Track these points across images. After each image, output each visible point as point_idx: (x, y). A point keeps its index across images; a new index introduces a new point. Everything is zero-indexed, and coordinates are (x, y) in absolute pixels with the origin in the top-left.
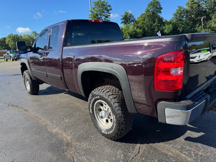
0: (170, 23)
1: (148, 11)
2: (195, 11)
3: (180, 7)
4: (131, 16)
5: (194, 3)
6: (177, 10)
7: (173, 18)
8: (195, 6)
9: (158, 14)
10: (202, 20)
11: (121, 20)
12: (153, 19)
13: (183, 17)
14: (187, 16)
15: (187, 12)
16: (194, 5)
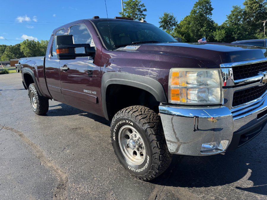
0: (223, 27)
1: (195, 12)
2: (255, 13)
3: (236, 8)
4: (171, 17)
5: (254, 3)
6: (232, 11)
7: (227, 21)
8: (256, 6)
9: (207, 16)
10: (264, 25)
11: (160, 24)
12: (200, 23)
13: (239, 21)
14: (245, 19)
15: (245, 13)
16: (254, 5)
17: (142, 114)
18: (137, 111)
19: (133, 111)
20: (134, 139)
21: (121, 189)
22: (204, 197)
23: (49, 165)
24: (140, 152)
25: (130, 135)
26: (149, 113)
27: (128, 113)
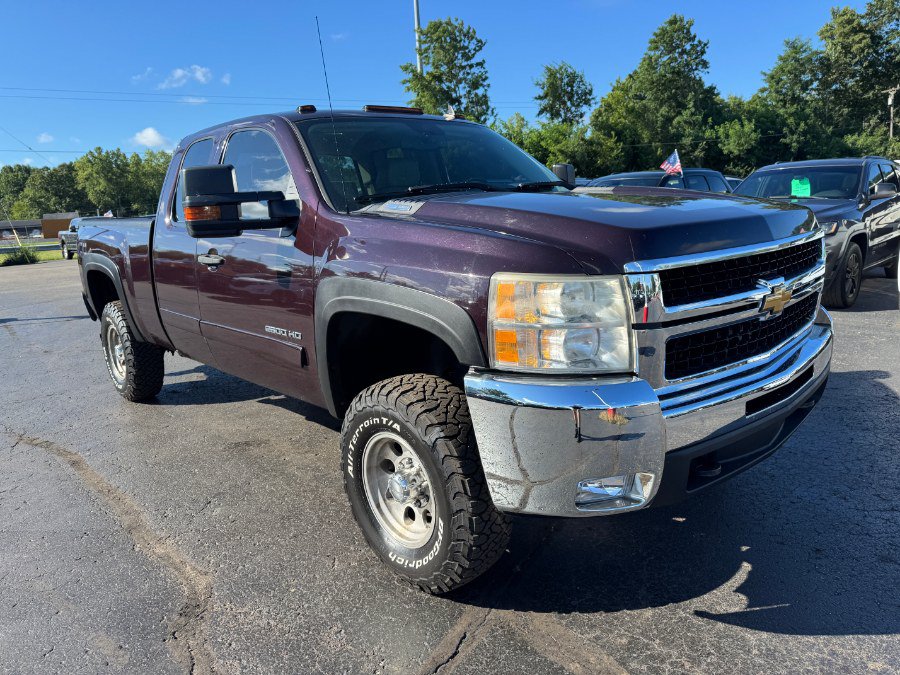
17: (424, 400)
18: (412, 389)
19: (400, 391)
20: (407, 471)
21: (365, 618)
22: (597, 638)
23: (160, 550)
24: (422, 510)
25: (396, 461)
26: (445, 395)
27: (387, 395)
